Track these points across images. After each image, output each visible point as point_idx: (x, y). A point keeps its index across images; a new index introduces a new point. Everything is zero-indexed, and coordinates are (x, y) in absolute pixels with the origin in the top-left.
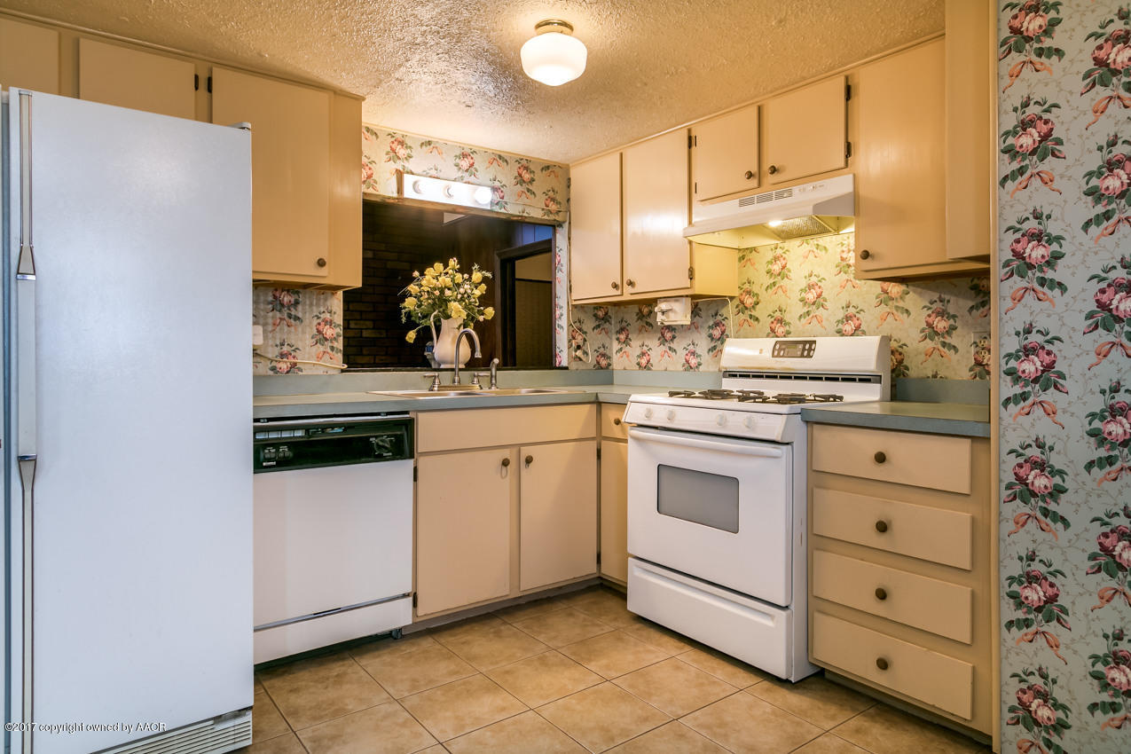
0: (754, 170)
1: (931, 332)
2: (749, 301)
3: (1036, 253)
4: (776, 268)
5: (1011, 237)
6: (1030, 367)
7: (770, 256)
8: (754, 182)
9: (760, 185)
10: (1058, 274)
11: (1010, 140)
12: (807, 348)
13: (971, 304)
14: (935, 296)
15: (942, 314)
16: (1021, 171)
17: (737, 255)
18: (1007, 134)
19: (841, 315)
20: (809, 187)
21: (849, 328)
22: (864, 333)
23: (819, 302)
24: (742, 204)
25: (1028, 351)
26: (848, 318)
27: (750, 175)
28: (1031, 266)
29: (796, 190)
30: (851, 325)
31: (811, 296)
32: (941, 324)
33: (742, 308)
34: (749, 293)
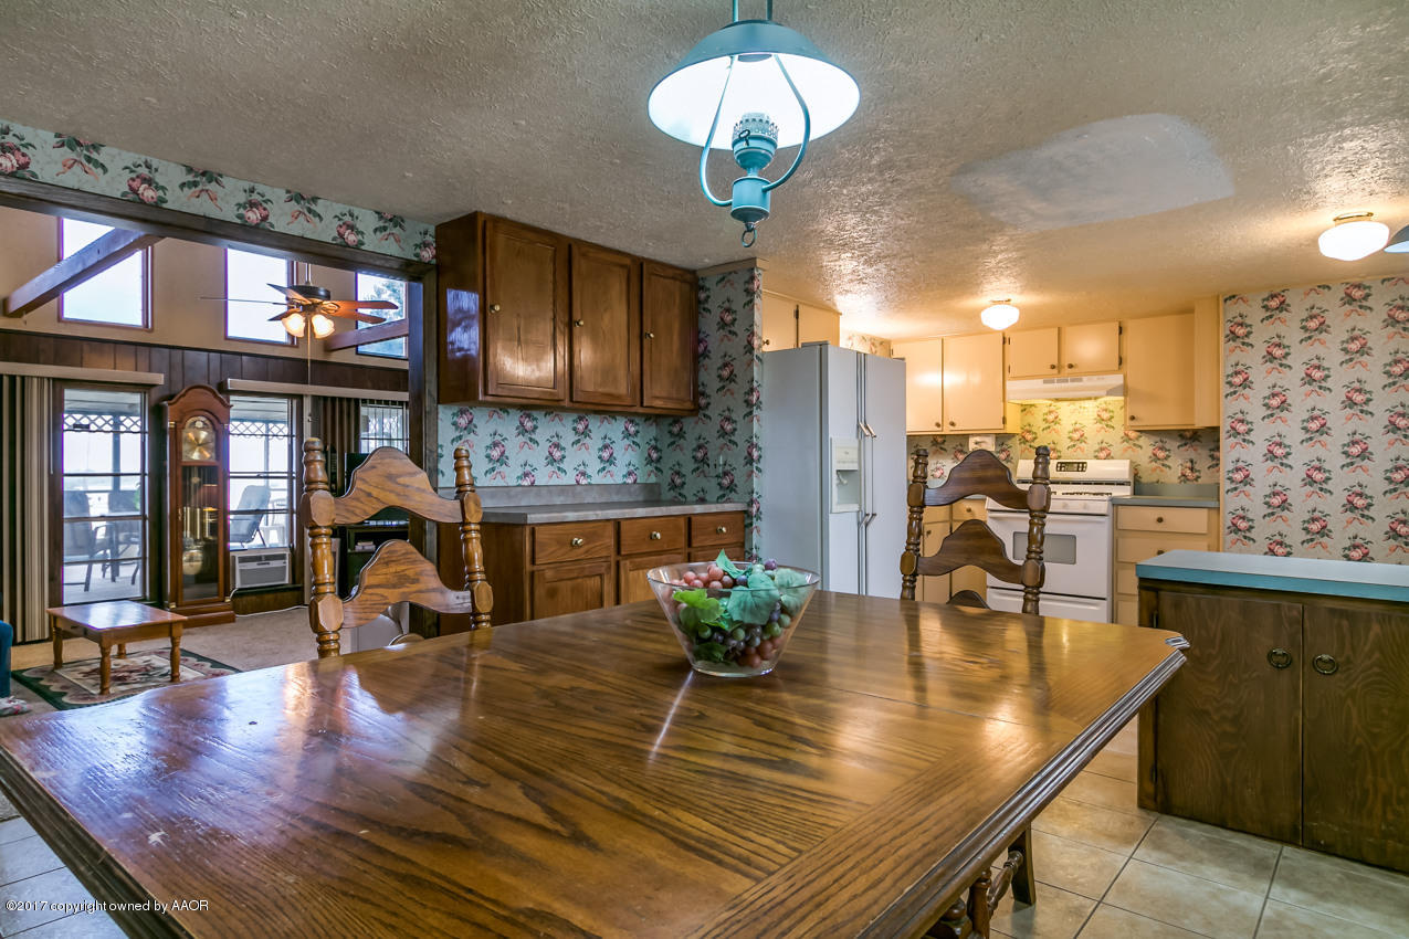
0: (1056, 363)
1: (1155, 458)
2: (1029, 437)
3: (1241, 428)
4: (1051, 417)
5: (1230, 420)
6: (1239, 476)
7: (1046, 410)
8: (1055, 371)
9: (1059, 372)
10: (1250, 437)
11: (1230, 379)
12: (1081, 466)
13: (1178, 444)
14: (1158, 439)
15: (1161, 449)
16: (1235, 393)
17: (1020, 408)
18: (1228, 376)
19: (1097, 447)
20: (1095, 377)
21: (1103, 454)
22: (1112, 458)
23: (1082, 439)
24: (1045, 382)
25: (1238, 469)
26: (1102, 449)
27: (1053, 367)
28: (1239, 434)
29: (1085, 379)
30: (1105, 453)
31: (1076, 436)
32: (1161, 454)
33: (1024, 440)
34: (1029, 432)
